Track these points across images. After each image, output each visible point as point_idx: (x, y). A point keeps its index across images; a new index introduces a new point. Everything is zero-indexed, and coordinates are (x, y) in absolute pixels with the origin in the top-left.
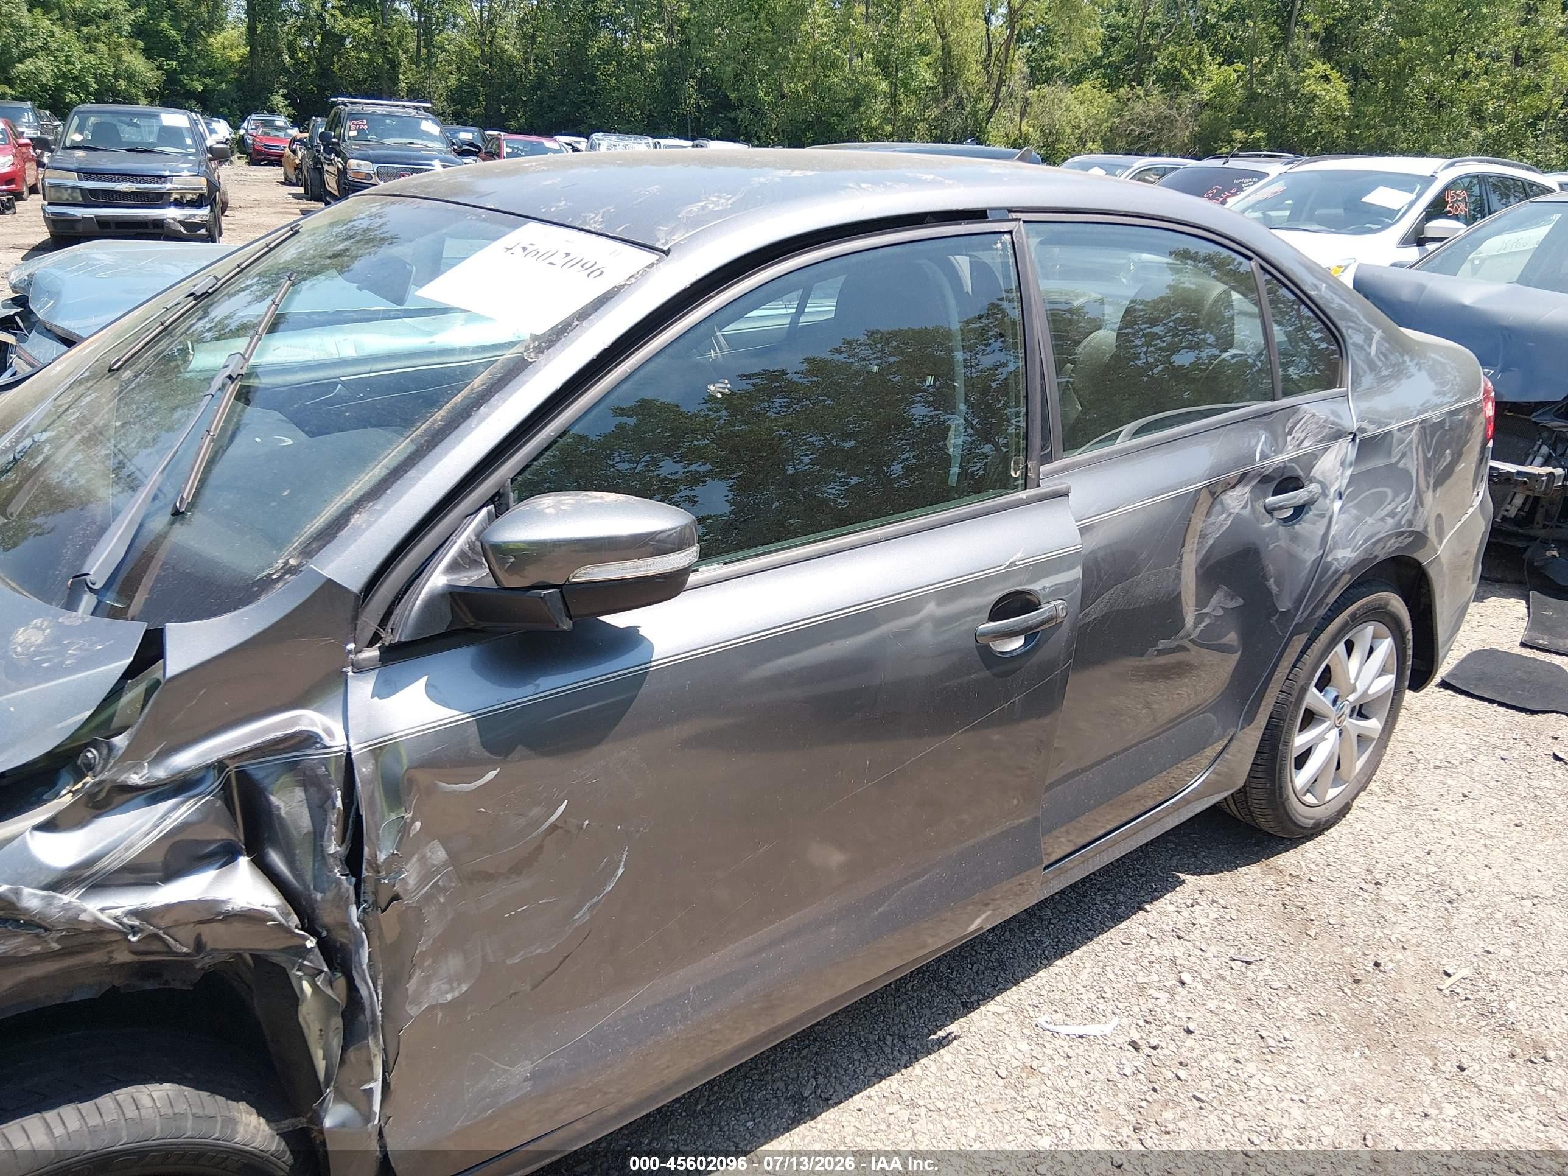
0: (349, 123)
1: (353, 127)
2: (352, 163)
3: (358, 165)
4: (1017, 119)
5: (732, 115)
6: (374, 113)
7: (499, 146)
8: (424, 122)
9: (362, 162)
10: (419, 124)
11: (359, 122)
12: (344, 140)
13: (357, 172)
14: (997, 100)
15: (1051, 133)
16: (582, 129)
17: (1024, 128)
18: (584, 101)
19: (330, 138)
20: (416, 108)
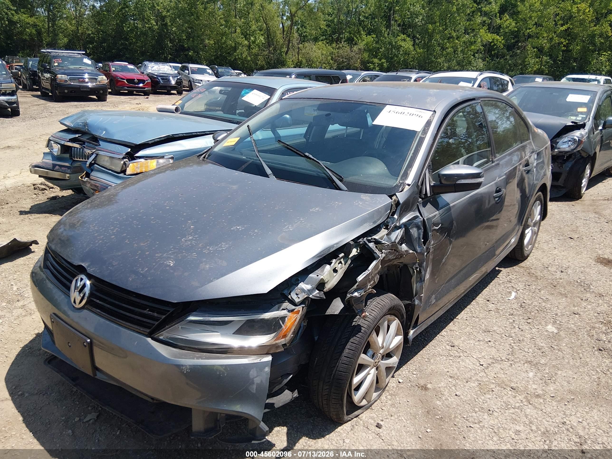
0: (53, 60)
1: (55, 62)
2: (59, 76)
3: (61, 77)
4: (297, 55)
5: (186, 53)
6: (63, 56)
7: (110, 68)
8: (84, 59)
9: (63, 76)
10: (83, 60)
11: (58, 60)
12: (52, 67)
13: (61, 80)
14: (288, 49)
15: (310, 61)
16: (123, 59)
17: (300, 59)
18: (123, 48)
19: (46, 66)
20: (79, 54)
